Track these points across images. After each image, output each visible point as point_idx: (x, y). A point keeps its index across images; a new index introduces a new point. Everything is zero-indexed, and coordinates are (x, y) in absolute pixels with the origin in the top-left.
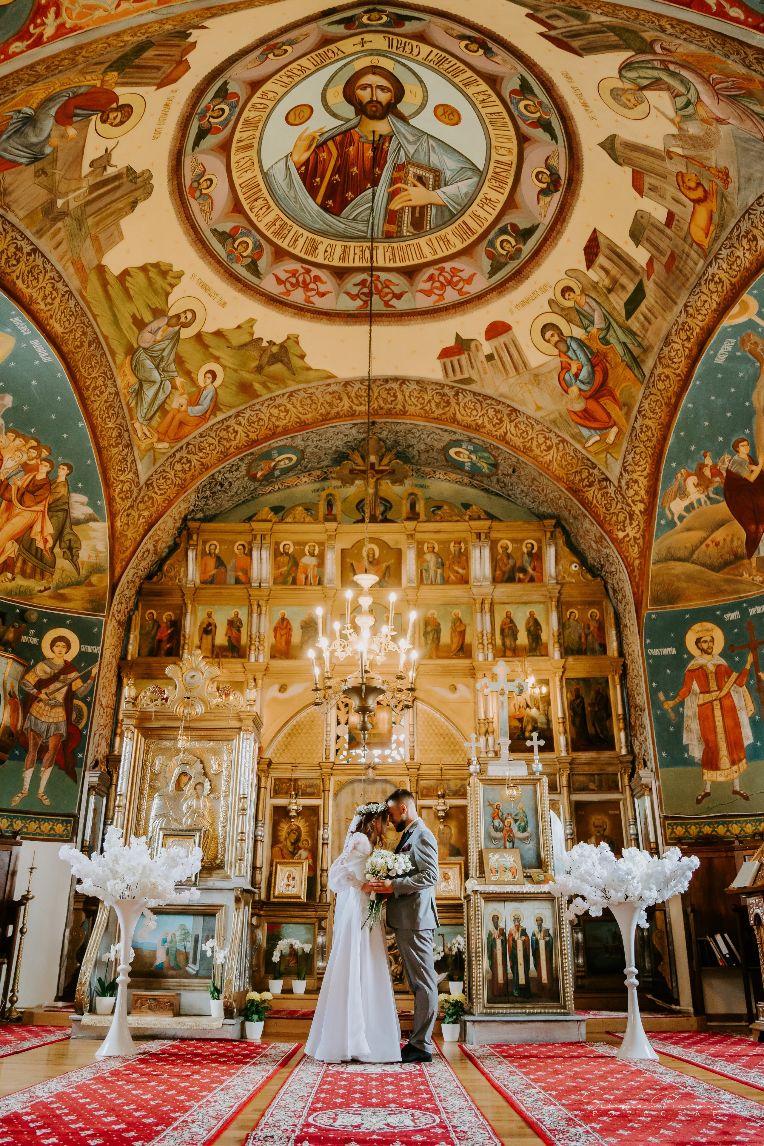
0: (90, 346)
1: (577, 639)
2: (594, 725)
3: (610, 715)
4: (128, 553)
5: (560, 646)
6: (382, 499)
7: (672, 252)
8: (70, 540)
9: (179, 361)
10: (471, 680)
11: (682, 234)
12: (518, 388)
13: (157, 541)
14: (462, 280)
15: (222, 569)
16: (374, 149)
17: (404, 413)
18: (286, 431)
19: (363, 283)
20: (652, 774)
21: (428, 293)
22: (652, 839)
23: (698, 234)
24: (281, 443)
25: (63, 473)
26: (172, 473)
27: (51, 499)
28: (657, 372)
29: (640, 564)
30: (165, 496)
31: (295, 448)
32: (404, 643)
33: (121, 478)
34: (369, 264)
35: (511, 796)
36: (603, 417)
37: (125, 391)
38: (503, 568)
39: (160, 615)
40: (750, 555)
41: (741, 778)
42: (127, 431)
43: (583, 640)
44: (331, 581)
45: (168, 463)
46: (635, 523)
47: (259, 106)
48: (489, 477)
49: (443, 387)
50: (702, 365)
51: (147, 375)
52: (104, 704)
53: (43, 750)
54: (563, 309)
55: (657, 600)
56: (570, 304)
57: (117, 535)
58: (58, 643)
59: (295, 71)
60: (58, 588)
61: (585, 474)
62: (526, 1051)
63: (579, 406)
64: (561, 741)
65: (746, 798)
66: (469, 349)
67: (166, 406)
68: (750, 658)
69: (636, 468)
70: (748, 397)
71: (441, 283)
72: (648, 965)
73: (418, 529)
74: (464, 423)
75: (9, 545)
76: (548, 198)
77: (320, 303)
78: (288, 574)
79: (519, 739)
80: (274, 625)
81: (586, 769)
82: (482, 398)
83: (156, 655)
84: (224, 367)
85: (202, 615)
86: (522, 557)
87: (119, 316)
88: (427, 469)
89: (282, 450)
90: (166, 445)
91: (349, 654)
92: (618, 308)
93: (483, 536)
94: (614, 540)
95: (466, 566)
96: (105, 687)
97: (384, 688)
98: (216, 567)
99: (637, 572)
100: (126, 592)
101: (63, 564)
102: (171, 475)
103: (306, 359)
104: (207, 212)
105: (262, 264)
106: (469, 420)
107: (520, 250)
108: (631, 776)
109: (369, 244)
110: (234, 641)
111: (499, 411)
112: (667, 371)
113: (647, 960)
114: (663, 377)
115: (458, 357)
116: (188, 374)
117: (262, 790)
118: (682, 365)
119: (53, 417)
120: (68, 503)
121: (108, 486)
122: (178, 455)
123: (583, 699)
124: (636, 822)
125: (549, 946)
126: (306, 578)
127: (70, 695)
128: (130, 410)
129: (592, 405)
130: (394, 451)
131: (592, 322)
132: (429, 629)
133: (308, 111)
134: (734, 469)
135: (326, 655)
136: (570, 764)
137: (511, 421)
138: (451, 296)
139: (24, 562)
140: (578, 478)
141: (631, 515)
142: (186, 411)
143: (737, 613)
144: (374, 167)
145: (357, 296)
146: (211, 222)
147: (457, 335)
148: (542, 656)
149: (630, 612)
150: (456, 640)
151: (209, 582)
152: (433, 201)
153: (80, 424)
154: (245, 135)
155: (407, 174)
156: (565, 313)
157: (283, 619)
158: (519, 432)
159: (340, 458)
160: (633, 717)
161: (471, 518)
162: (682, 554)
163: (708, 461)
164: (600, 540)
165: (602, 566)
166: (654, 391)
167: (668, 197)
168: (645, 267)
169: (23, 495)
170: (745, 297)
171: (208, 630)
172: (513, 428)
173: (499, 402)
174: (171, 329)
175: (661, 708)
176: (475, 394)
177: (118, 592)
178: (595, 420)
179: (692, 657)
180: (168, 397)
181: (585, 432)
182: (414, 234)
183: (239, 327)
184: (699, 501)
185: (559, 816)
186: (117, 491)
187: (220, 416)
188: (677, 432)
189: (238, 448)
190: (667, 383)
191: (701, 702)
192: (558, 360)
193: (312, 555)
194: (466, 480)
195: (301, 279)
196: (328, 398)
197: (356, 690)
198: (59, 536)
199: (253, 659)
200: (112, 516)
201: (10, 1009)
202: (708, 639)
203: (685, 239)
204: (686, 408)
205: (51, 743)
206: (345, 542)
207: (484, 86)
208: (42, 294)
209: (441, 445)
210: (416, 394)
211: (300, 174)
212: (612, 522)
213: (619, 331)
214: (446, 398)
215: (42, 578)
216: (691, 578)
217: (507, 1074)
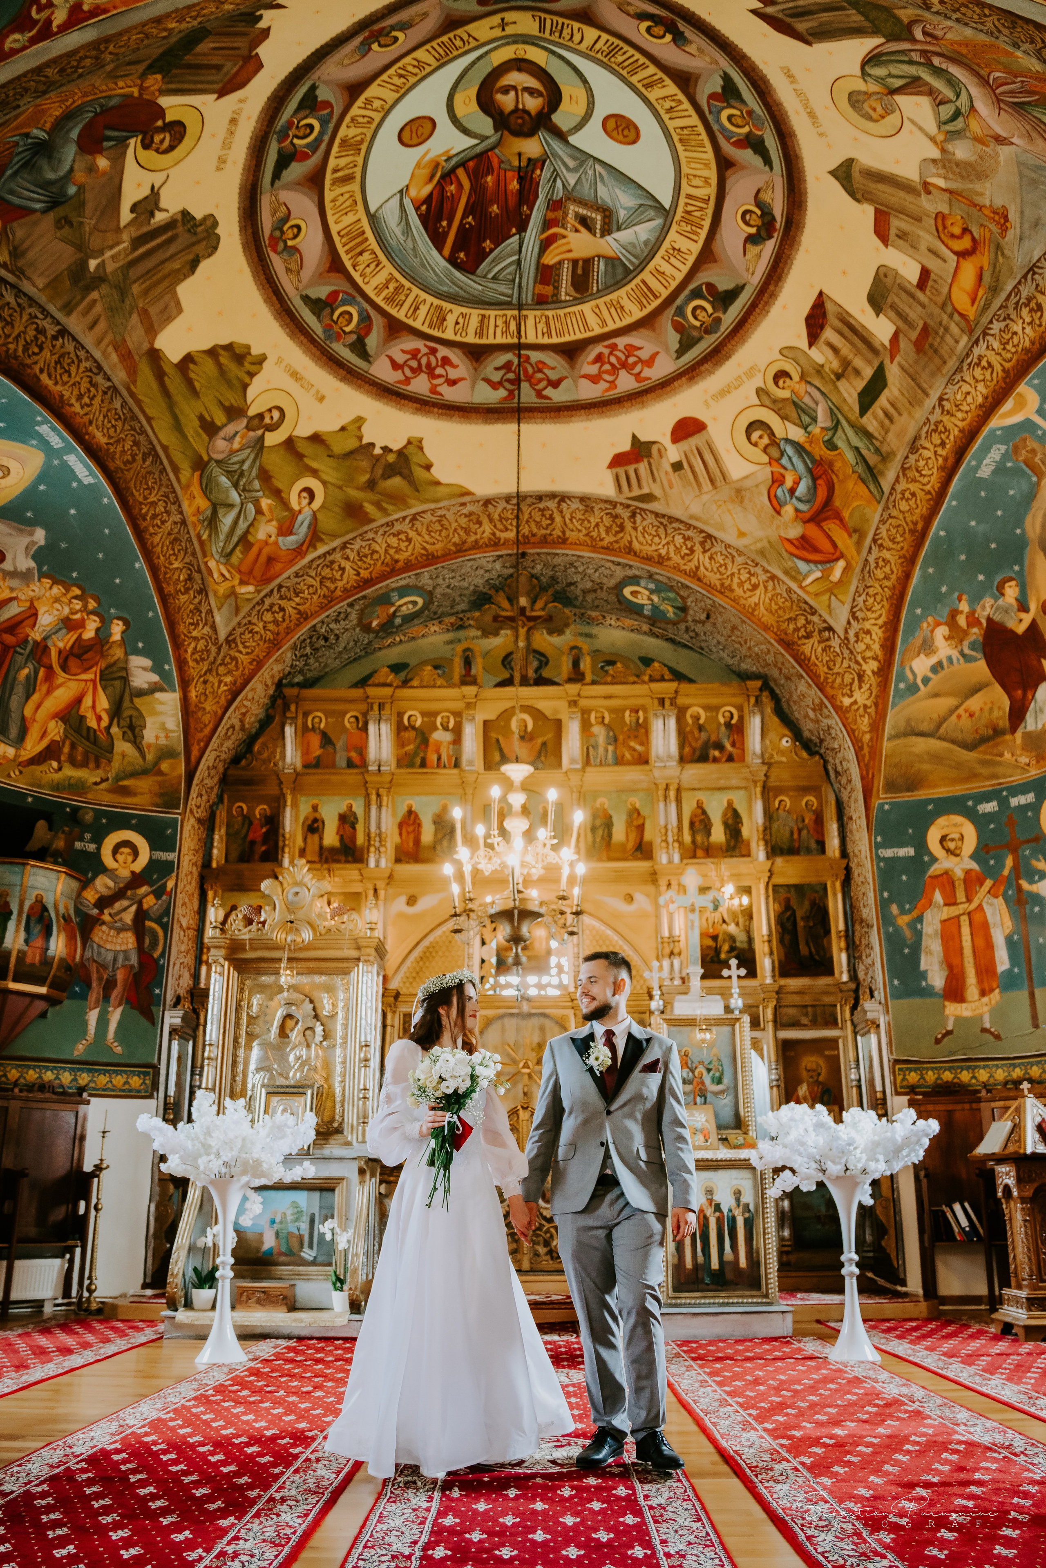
0: (144, 460)
1: (787, 834)
2: (807, 944)
3: (828, 932)
4: (207, 731)
5: (766, 843)
6: (535, 651)
7: (925, 324)
8: (131, 717)
9: (265, 476)
10: (651, 888)
11: (940, 300)
12: (714, 507)
13: (244, 715)
14: (640, 360)
15: (330, 749)
16: (521, 180)
17: (563, 541)
18: (408, 566)
19: (507, 366)
20: (880, 1008)
21: (594, 379)
22: (879, 1088)
23: (961, 300)
24: (402, 583)
25: (117, 630)
26: (261, 625)
27: (103, 664)
28: (899, 488)
29: (871, 739)
30: (252, 656)
31: (422, 588)
32: (567, 853)
33: (194, 634)
34: (516, 340)
35: (703, 1041)
36: (826, 545)
37: (194, 519)
38: (694, 744)
39: (251, 809)
40: (1013, 729)
41: (993, 1012)
42: (199, 571)
43: (795, 836)
44: (471, 763)
45: (254, 613)
46: (865, 687)
47: (360, 120)
48: (675, 623)
49: (615, 507)
50: (960, 480)
51: (222, 496)
52: (184, 924)
53: (109, 986)
54: (775, 401)
55: (891, 787)
56: (785, 394)
57: (192, 708)
58: (123, 850)
59: (410, 68)
60: (118, 778)
61: (801, 622)
62: (719, 1350)
63: (795, 531)
64: (765, 964)
65: (998, 1037)
66: (649, 455)
67: (250, 537)
68: (1009, 862)
69: (869, 614)
70: (1020, 523)
71: (612, 365)
72: (869, 1238)
73: (583, 694)
74: (643, 554)
75: (52, 725)
76: (758, 248)
77: (450, 394)
78: (416, 754)
79: (712, 961)
80: (399, 820)
81: (797, 999)
82: (666, 520)
83: (248, 861)
84: (324, 483)
85: (305, 809)
86: (718, 729)
87: (182, 418)
88: (594, 614)
89: (403, 591)
90: (251, 588)
91: (497, 867)
92: (849, 400)
93: (667, 703)
94: (838, 709)
95: (645, 741)
96: (184, 904)
97: (542, 910)
98: (322, 746)
99: (866, 750)
100: (207, 781)
101: (123, 747)
102: (259, 628)
103: (433, 470)
104: (294, 272)
105: (372, 341)
106: (649, 550)
107: (718, 321)
108: (854, 1008)
109: (516, 312)
110: (347, 841)
111: (688, 538)
112: (913, 487)
113: (868, 1231)
114: (907, 495)
115: (633, 466)
116: (277, 494)
118: (934, 479)
119: (101, 556)
120: (126, 669)
121: (177, 645)
122: (268, 601)
123: (794, 912)
124: (858, 1064)
125: (749, 1224)
126: (439, 759)
127: (141, 916)
128: (202, 543)
129: (813, 531)
130: (551, 591)
131: (814, 420)
132: (598, 822)
133: (429, 125)
134: (997, 617)
135: (467, 869)
136: (777, 993)
137: (705, 551)
138: (626, 383)
139: (73, 746)
140: (792, 626)
141: (861, 677)
142: (276, 543)
143: (995, 803)
144: (520, 204)
145: (500, 383)
146: (301, 286)
147: (634, 437)
148: (743, 856)
149: (856, 800)
150: (633, 836)
151: (313, 765)
152: (601, 252)
153: (137, 565)
154: (343, 162)
155: (566, 214)
156: (778, 406)
157: (410, 812)
158: (715, 566)
159: (481, 600)
160: (857, 934)
161: (652, 680)
162: (925, 727)
163: (964, 606)
164: (819, 708)
165: (822, 741)
166: (895, 513)
167: (923, 247)
168: (887, 344)
169: (66, 659)
170: (1023, 388)
171: (314, 827)
172: (707, 560)
173: (689, 526)
174: (251, 434)
175: (894, 924)
176: (657, 515)
177: (196, 781)
178: (816, 550)
179: (934, 859)
180: (252, 524)
181: (802, 566)
182: (575, 299)
183: (343, 429)
184: (950, 659)
185: (762, 1058)
186: (190, 651)
187: (322, 549)
188: (924, 568)
189: (345, 590)
190: (912, 502)
191: (945, 917)
192: (768, 470)
193: (446, 728)
194: (645, 627)
195: (424, 361)
196: (463, 521)
197: (506, 915)
198: (116, 712)
199: (372, 863)
200: (185, 684)
201: (88, 1299)
202: (956, 836)
203: (943, 307)
204: (937, 537)
205: (120, 976)
206: (488, 711)
207: (671, 88)
208: (76, 392)
209: (613, 582)
210: (579, 515)
211: (420, 216)
212: (836, 685)
213: (850, 432)
214: (618, 521)
215: (98, 766)
216: (936, 758)
217: (697, 1385)
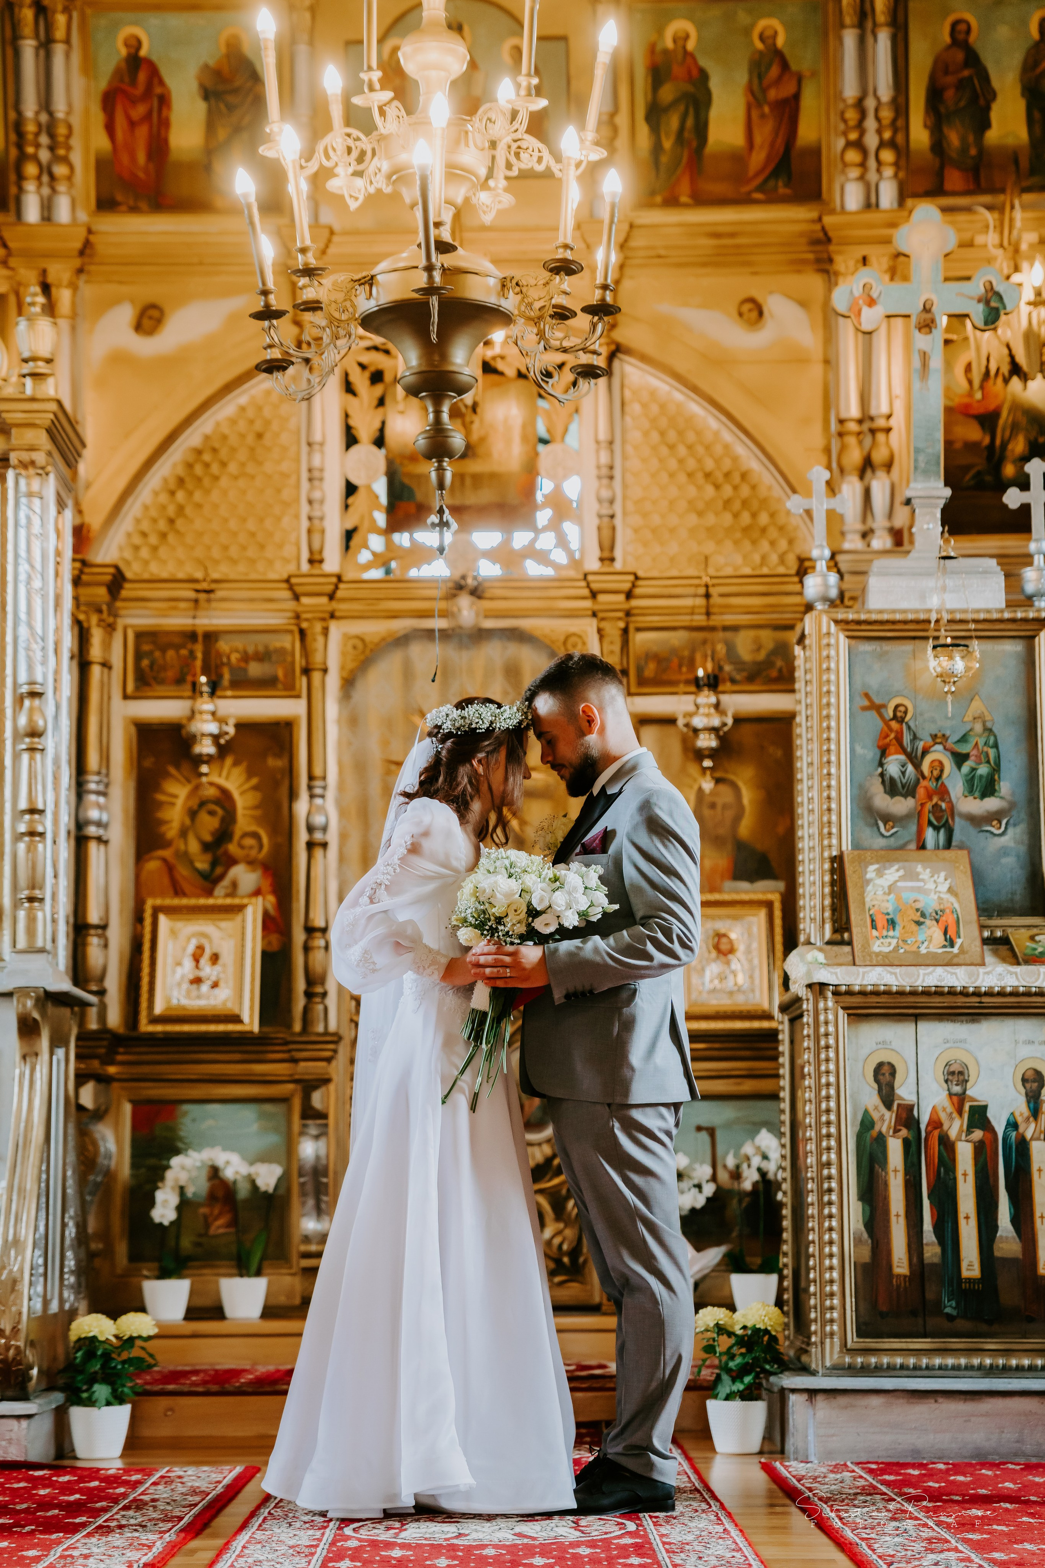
10: (814, 282)
32: (575, 143)
35: (945, 677)
62: (980, 1482)
79: (979, 485)
80: (103, 84)
91: (379, 183)
97: (510, 303)
117: (96, 671)
132: (667, 93)
135: (297, 189)
150: (763, 134)
157: (134, 61)
197: (406, 316)
199: (32, 212)
217: (919, 1546)
